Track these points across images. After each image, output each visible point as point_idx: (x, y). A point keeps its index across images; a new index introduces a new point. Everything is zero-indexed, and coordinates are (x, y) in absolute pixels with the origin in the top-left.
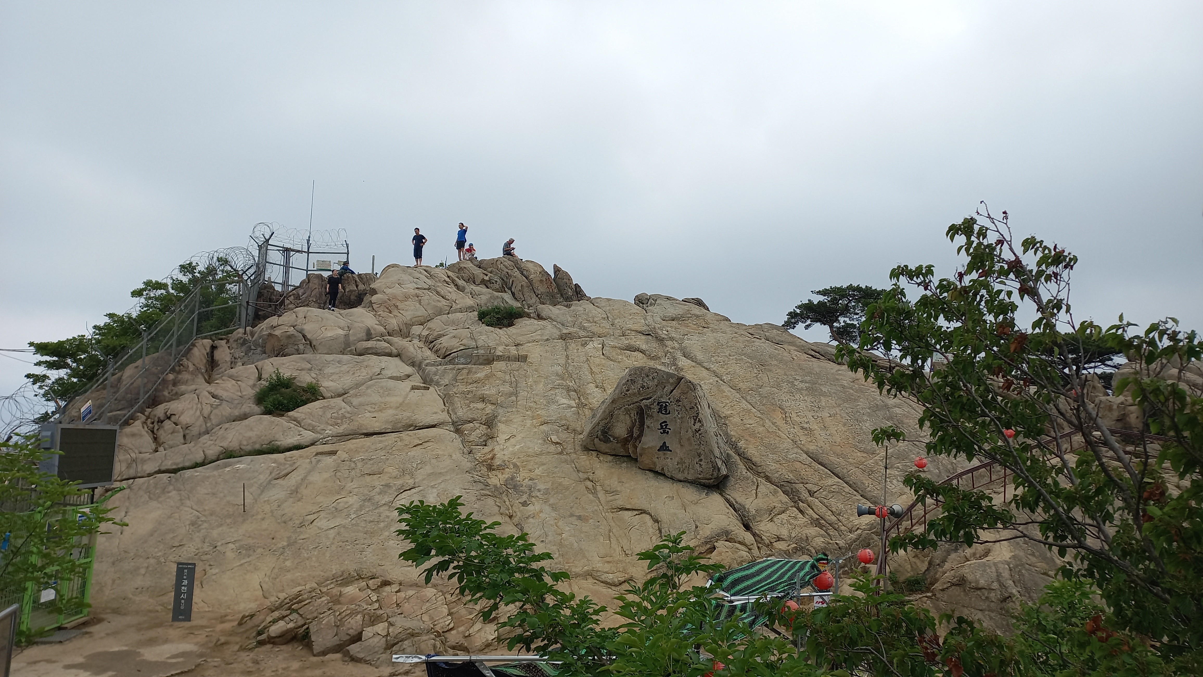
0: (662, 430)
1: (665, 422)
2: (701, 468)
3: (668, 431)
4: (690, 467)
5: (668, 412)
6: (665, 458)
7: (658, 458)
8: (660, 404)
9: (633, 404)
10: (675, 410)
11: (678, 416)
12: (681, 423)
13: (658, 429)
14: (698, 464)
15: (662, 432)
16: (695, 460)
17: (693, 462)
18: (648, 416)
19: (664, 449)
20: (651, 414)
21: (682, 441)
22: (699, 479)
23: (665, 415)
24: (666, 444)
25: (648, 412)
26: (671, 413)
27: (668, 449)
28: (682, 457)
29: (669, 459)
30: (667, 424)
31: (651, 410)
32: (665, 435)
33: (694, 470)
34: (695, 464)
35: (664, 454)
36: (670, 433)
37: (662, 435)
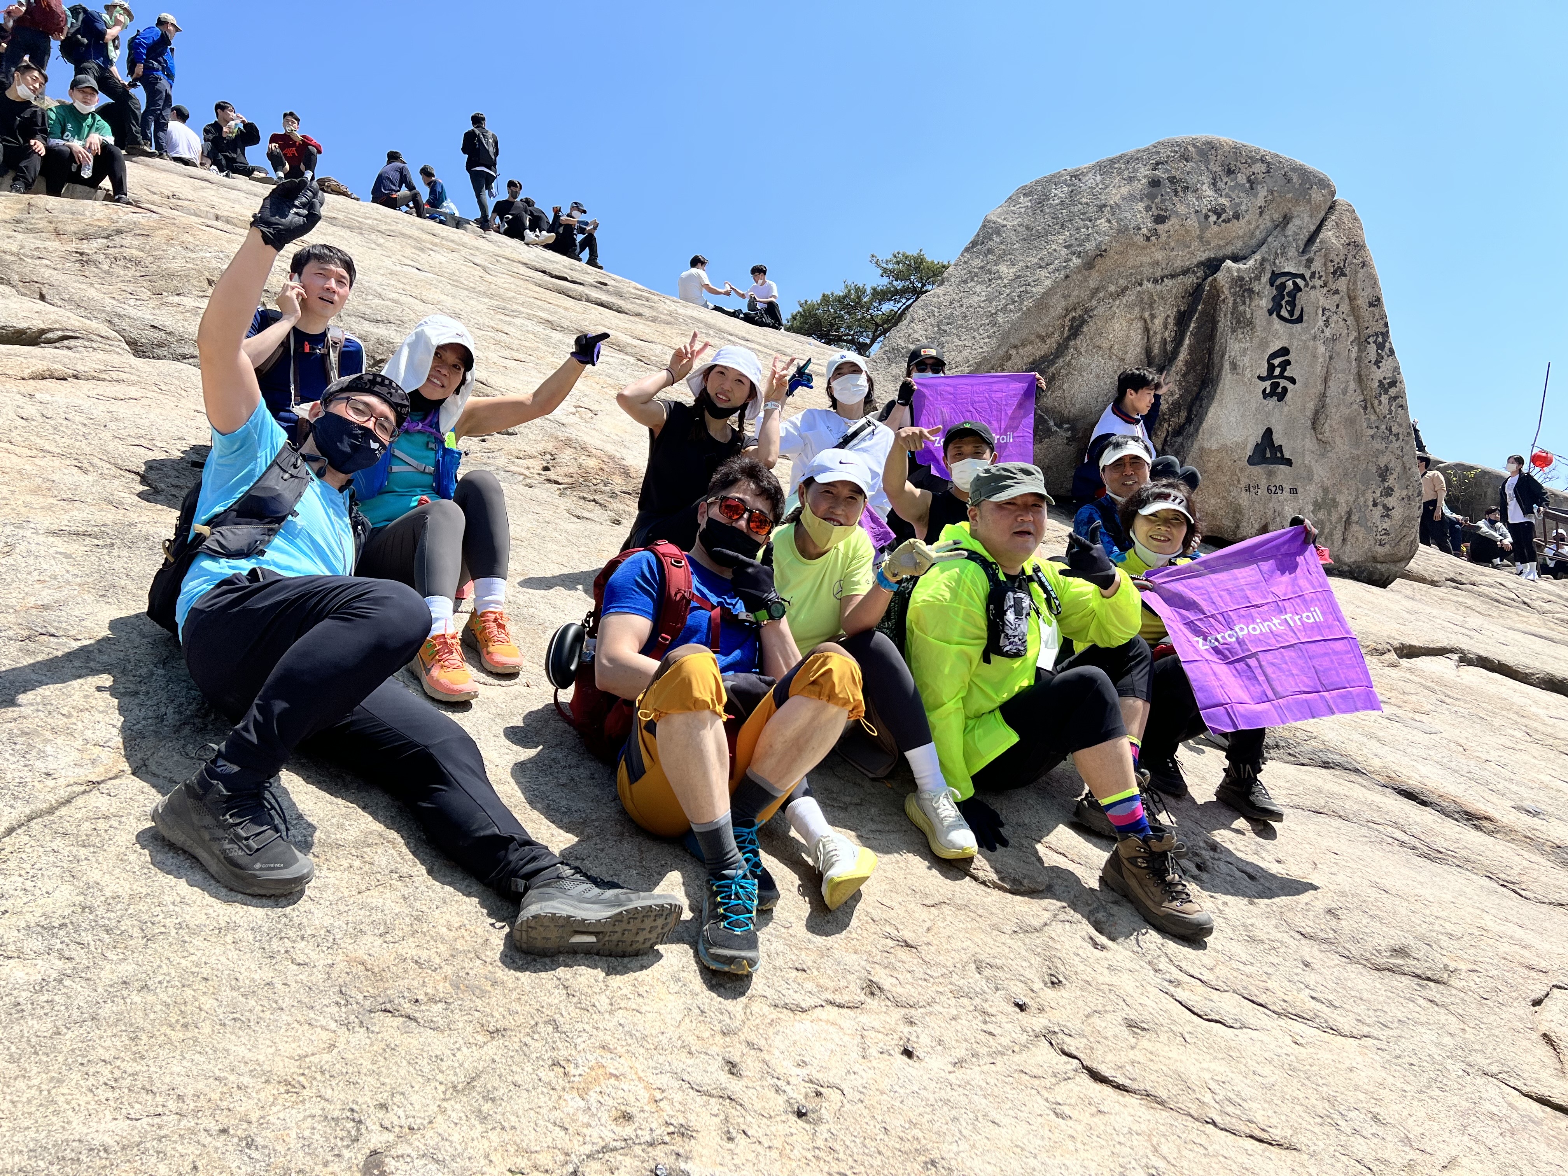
0: (1267, 384)
1: (1285, 351)
2: (1386, 519)
3: (1285, 390)
4: (1355, 518)
5: (1297, 314)
6: (1273, 489)
7: (1248, 489)
8: (1278, 282)
9: (1173, 276)
10: (1318, 308)
11: (1323, 332)
12: (1331, 358)
13: (1259, 378)
14: (1380, 507)
15: (1268, 391)
16: (1370, 491)
17: (1361, 500)
18: (1239, 322)
19: (1268, 455)
20: (1248, 316)
21: (1326, 425)
22: (1375, 559)
23: (1288, 325)
24: (1274, 437)
25: (1242, 308)
26: (1305, 318)
27: (1279, 455)
28: (1328, 483)
29: (1286, 493)
30: (1288, 363)
31: (1251, 299)
32: (1273, 402)
33: (1366, 527)
34: (1371, 507)
35: (1270, 474)
36: (1289, 395)
37: (1266, 402)
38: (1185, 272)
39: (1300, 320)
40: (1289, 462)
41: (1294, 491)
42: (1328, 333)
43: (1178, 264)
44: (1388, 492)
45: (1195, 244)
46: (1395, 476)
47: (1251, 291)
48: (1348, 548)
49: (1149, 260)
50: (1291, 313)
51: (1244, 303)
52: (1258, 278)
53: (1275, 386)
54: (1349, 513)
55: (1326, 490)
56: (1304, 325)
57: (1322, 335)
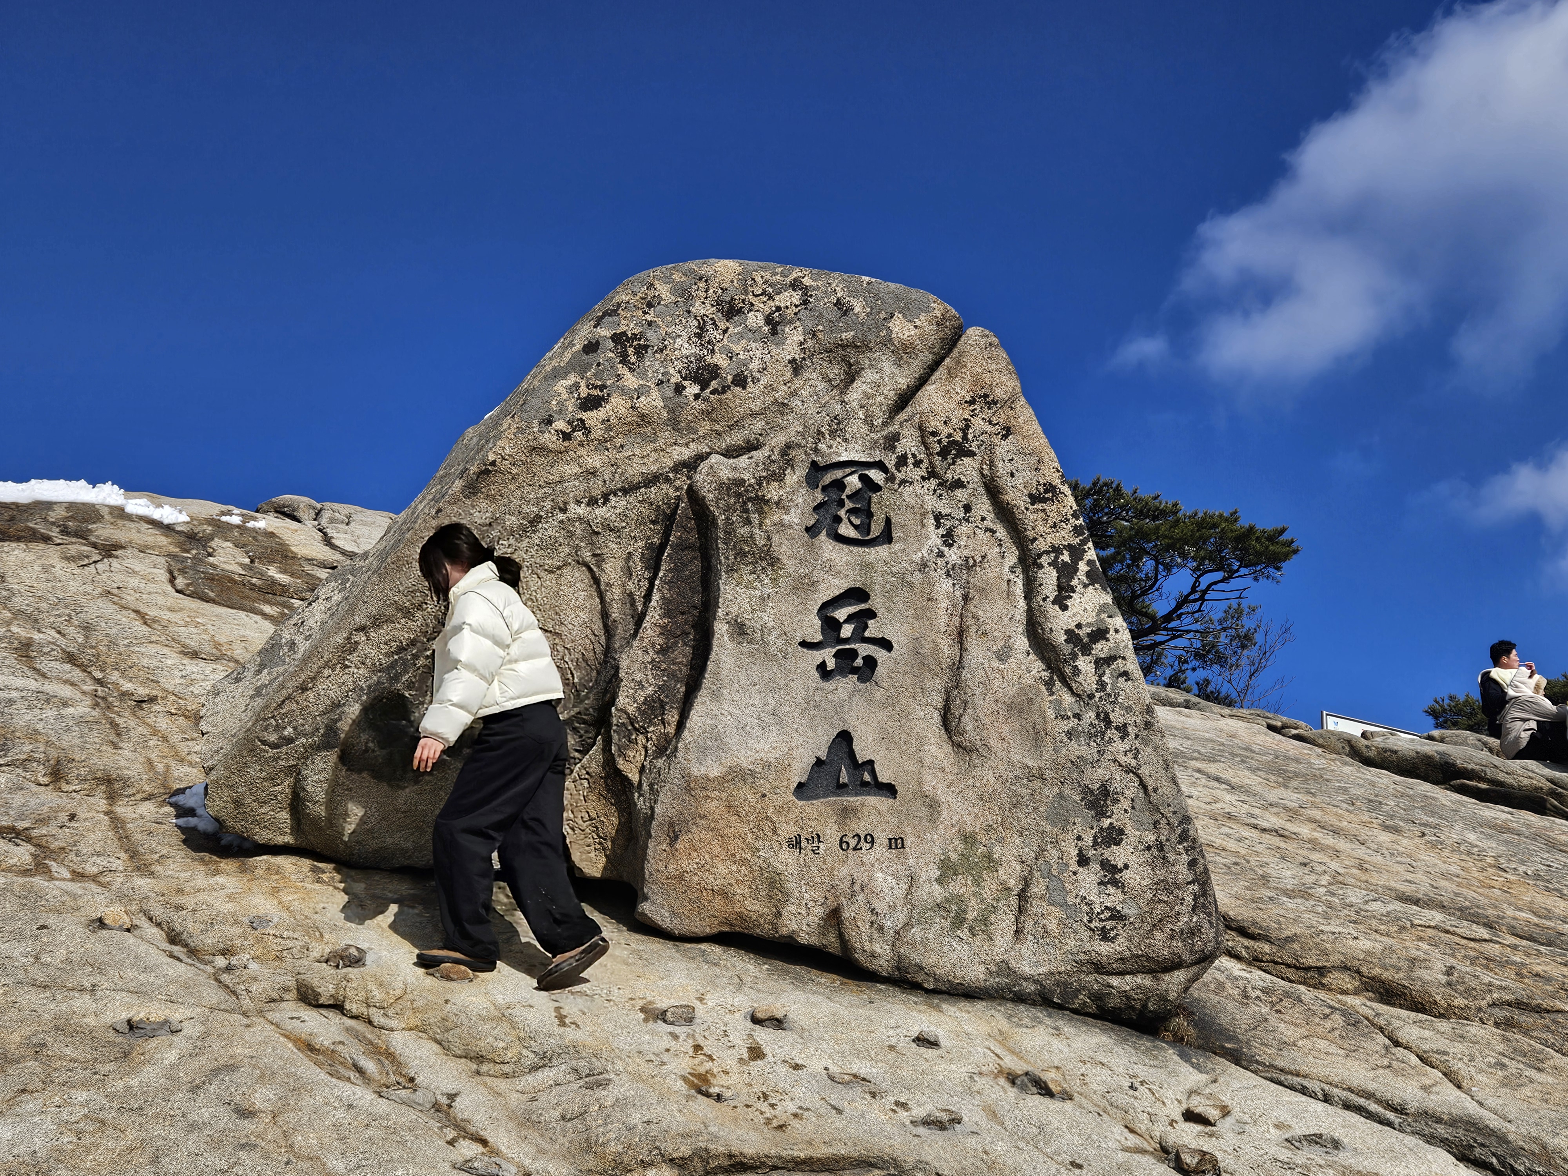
0: (828, 656)
1: (857, 594)
2: (1111, 890)
3: (871, 663)
4: (1037, 888)
5: (876, 530)
6: (853, 842)
7: (796, 843)
8: (828, 478)
9: (627, 490)
10: (924, 515)
11: (941, 555)
12: (966, 598)
13: (804, 644)
14: (1095, 867)
15: (831, 664)
16: (1070, 837)
17: (1053, 853)
18: (741, 554)
19: (844, 778)
20: (760, 542)
21: (966, 719)
22: (1099, 968)
23: (855, 549)
24: (857, 747)
25: (743, 531)
26: (896, 534)
27: (867, 777)
28: (971, 825)
29: (880, 849)
30: (871, 614)
31: (761, 512)
32: (846, 685)
33: (1064, 905)
34: (1074, 867)
35: (845, 813)
36: (880, 670)
37: (829, 685)
38: (652, 480)
39: (887, 537)
40: (890, 790)
41: (896, 843)
42: (953, 555)
43: (635, 470)
44: (1114, 836)
45: (666, 435)
46: (1125, 804)
47: (761, 502)
48: (1027, 948)
49: (577, 470)
50: (864, 528)
51: (748, 522)
52: (778, 477)
53: (846, 657)
54: (1026, 883)
55: (969, 839)
56: (896, 546)
57: (939, 561)
